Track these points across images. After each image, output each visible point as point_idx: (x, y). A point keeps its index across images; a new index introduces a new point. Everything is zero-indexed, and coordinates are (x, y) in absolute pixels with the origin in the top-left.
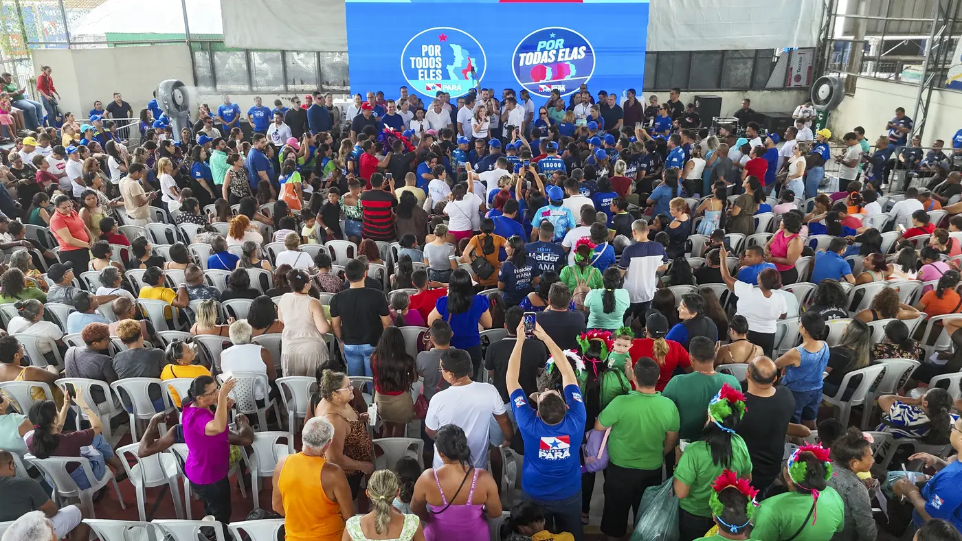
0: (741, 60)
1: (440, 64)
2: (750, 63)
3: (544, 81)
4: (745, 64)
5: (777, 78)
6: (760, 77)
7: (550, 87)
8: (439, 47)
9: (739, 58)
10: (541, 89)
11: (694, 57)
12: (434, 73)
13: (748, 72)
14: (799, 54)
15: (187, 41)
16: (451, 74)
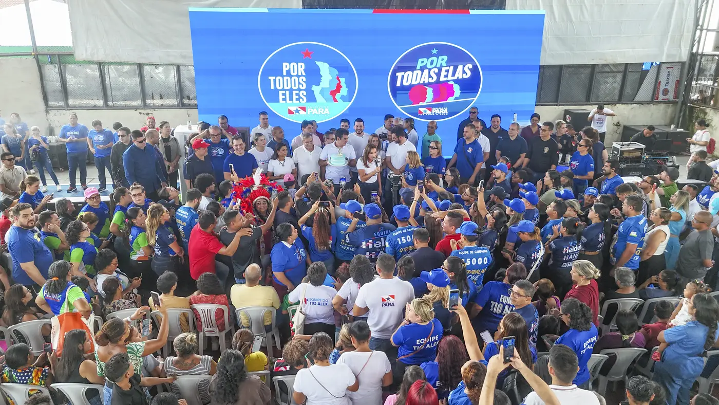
0: (610, 74)
1: (305, 85)
2: (619, 77)
3: (425, 104)
4: (614, 77)
5: (645, 92)
6: (628, 90)
7: (430, 110)
8: (303, 65)
9: (608, 72)
10: (421, 112)
11: (564, 71)
12: (297, 94)
13: (617, 85)
14: (668, 68)
15: (33, 53)
16: (317, 94)
